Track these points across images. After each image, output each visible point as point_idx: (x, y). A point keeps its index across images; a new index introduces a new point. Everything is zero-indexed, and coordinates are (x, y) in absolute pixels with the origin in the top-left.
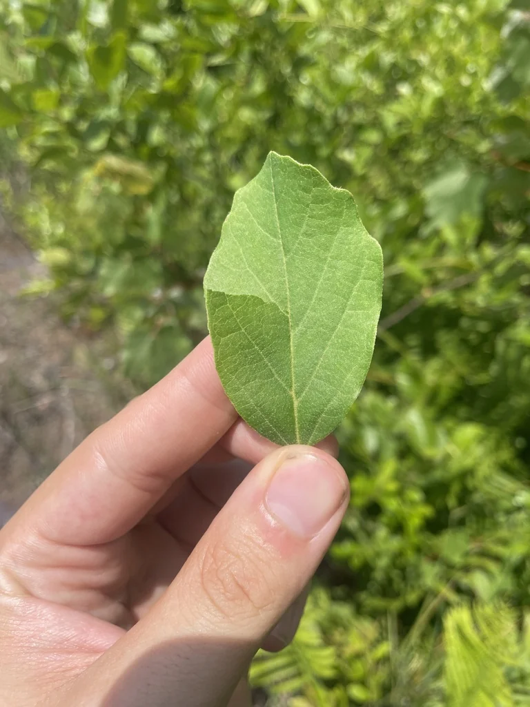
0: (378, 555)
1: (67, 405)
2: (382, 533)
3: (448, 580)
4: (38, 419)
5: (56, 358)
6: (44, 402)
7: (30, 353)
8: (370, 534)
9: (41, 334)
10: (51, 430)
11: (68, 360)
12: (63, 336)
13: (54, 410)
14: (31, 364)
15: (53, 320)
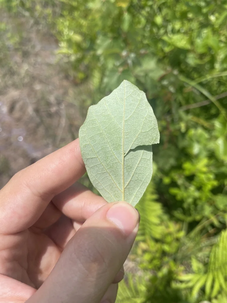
0: (189, 197)
1: (63, 112)
2: (192, 189)
3: (215, 214)
4: (50, 115)
5: (61, 91)
6: (54, 109)
7: (50, 87)
8: (186, 188)
9: (56, 80)
10: (55, 121)
11: (66, 93)
12: (65, 83)
13: (58, 114)
14: (51, 92)
15: (62, 75)
